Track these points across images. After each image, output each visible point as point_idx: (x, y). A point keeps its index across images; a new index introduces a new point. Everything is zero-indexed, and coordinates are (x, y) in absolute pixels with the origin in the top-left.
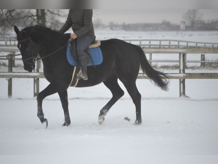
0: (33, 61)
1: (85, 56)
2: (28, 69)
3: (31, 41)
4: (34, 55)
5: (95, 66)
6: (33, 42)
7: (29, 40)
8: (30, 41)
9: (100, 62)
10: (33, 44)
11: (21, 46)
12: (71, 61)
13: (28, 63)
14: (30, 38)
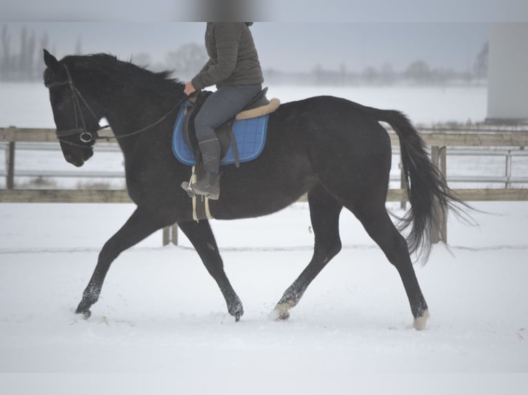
0: (82, 139)
1: (216, 139)
3: (72, 87)
4: (80, 124)
13: (66, 142)
14: (71, 82)
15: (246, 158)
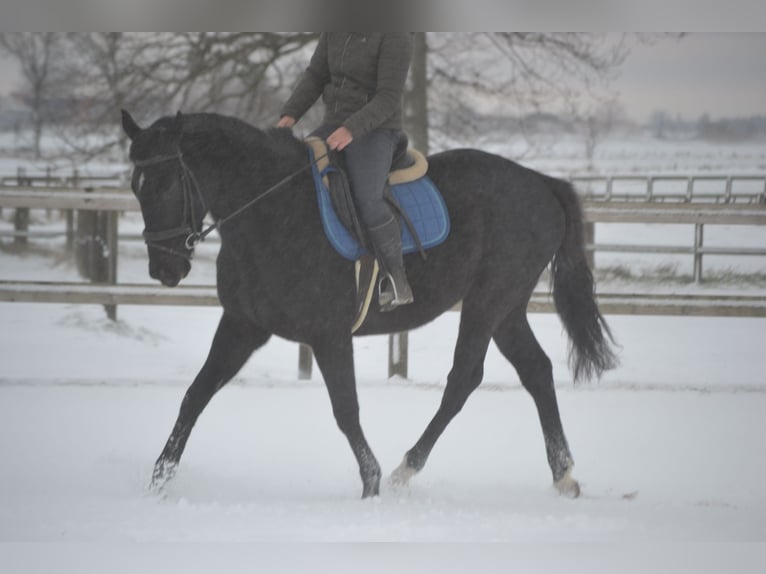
0: (187, 245)
1: (393, 218)
2: (162, 272)
3: (183, 164)
4: (189, 220)
5: (426, 251)
6: (190, 172)
7: (177, 159)
8: (179, 163)
9: (440, 232)
10: (191, 180)
11: (145, 182)
12: (342, 242)
13: (164, 248)
14: (181, 155)
15: (432, 241)
